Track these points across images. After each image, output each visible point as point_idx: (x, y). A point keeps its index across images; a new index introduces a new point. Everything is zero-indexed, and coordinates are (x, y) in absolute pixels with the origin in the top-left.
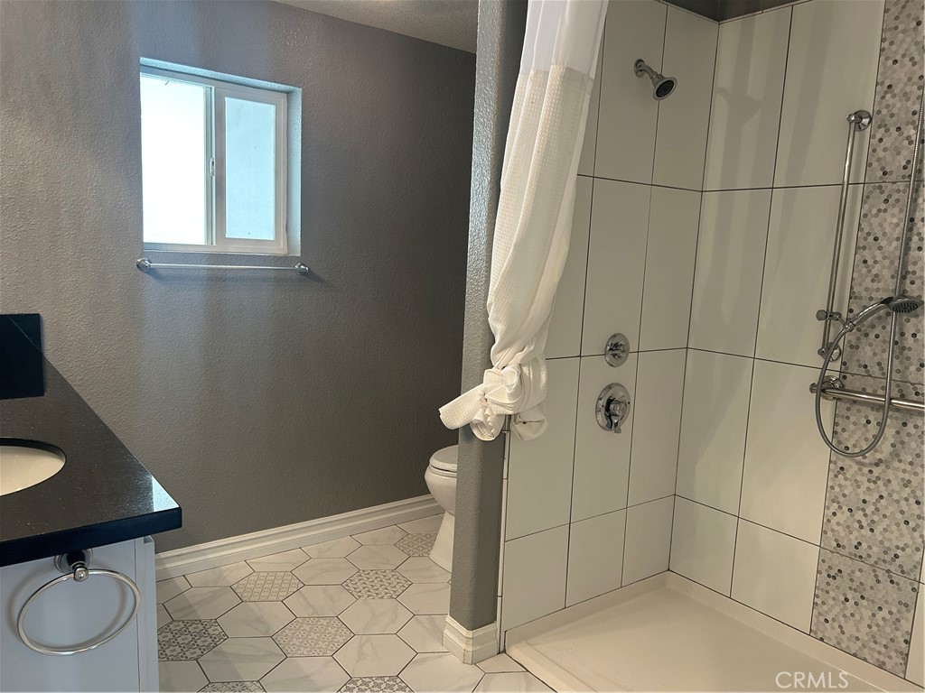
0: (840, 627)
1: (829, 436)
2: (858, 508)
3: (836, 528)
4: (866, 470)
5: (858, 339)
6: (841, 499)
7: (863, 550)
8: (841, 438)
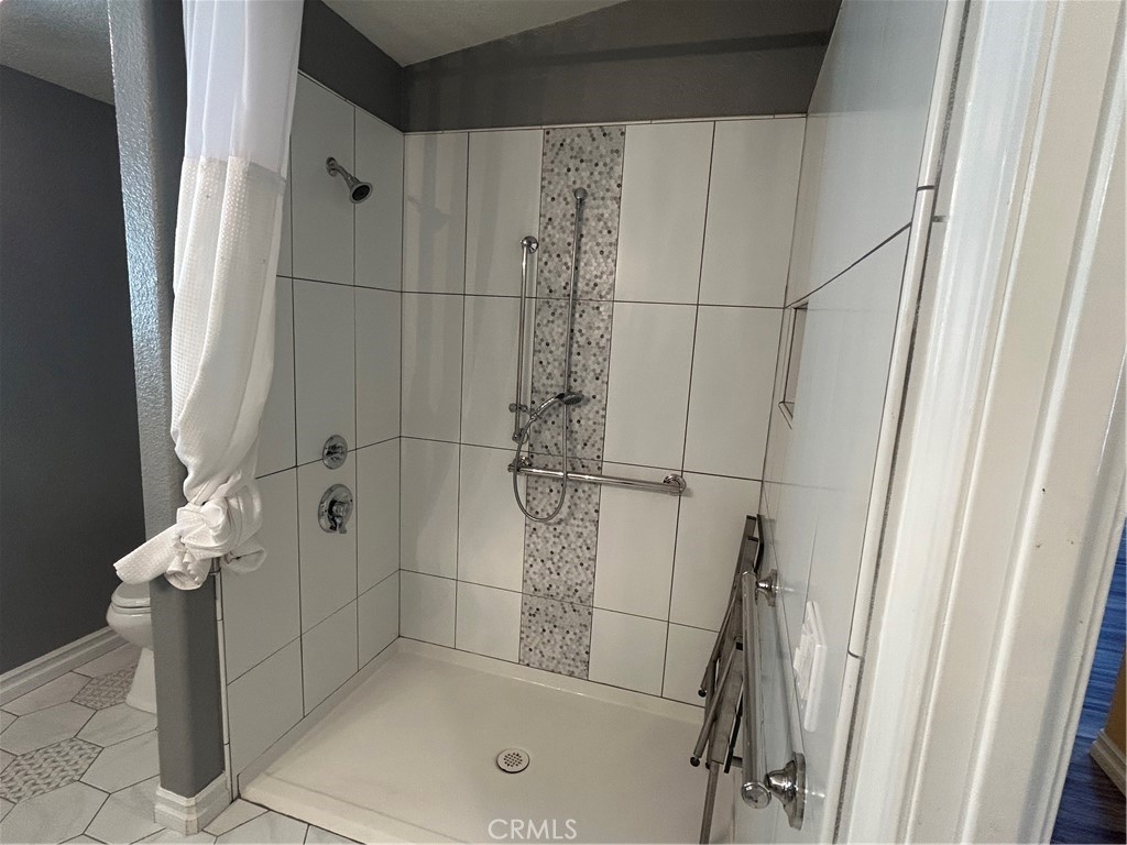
0: (541, 652)
1: (524, 503)
2: (548, 559)
3: (533, 576)
4: (551, 528)
5: (540, 425)
6: (535, 553)
7: (553, 591)
8: (533, 506)
